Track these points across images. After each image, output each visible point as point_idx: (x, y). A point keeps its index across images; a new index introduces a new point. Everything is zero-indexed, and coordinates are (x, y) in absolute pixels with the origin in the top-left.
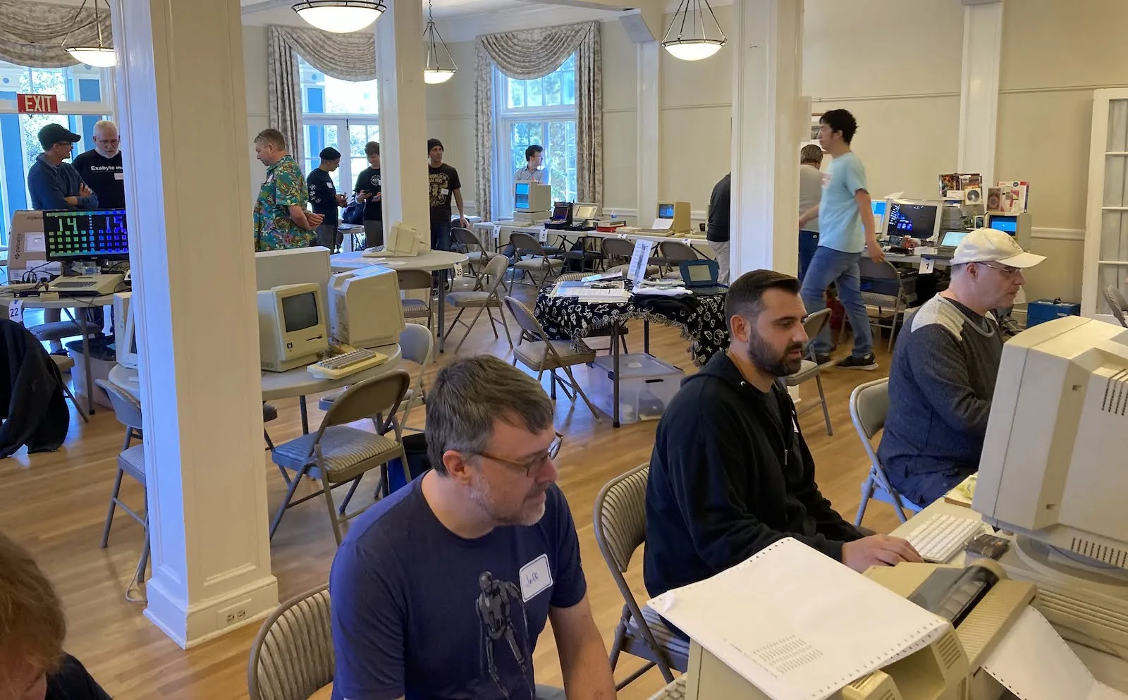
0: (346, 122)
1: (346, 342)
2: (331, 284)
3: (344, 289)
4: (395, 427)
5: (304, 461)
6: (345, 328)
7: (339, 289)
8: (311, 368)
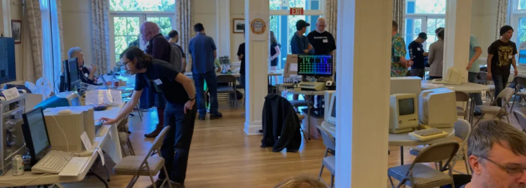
0: (426, 17)
1: (427, 123)
2: (421, 95)
3: (428, 98)
4: (450, 169)
5: (403, 176)
6: (426, 116)
7: (425, 98)
8: (410, 134)
